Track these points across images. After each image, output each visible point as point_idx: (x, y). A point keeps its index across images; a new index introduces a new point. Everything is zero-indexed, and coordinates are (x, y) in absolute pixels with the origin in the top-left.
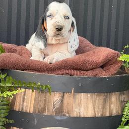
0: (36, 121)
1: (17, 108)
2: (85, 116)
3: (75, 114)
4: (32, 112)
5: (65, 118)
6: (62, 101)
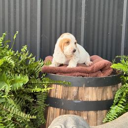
0: (63, 104)
2: (92, 100)
3: (85, 100)
4: (60, 98)
5: (80, 101)
6: (78, 92)
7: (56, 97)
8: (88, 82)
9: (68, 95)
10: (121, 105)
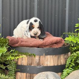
0: (28, 69)
1: (19, 63)
2: (50, 66)
3: (45, 65)
4: (26, 65)
5: (41, 67)
6: (39, 59)
7: (23, 65)
8: (47, 52)
9: (32, 62)
10: (71, 68)
